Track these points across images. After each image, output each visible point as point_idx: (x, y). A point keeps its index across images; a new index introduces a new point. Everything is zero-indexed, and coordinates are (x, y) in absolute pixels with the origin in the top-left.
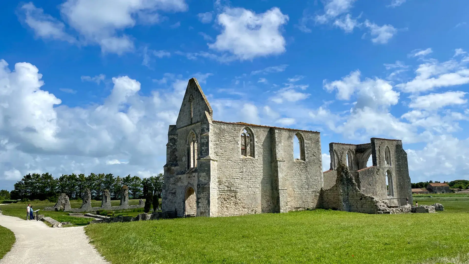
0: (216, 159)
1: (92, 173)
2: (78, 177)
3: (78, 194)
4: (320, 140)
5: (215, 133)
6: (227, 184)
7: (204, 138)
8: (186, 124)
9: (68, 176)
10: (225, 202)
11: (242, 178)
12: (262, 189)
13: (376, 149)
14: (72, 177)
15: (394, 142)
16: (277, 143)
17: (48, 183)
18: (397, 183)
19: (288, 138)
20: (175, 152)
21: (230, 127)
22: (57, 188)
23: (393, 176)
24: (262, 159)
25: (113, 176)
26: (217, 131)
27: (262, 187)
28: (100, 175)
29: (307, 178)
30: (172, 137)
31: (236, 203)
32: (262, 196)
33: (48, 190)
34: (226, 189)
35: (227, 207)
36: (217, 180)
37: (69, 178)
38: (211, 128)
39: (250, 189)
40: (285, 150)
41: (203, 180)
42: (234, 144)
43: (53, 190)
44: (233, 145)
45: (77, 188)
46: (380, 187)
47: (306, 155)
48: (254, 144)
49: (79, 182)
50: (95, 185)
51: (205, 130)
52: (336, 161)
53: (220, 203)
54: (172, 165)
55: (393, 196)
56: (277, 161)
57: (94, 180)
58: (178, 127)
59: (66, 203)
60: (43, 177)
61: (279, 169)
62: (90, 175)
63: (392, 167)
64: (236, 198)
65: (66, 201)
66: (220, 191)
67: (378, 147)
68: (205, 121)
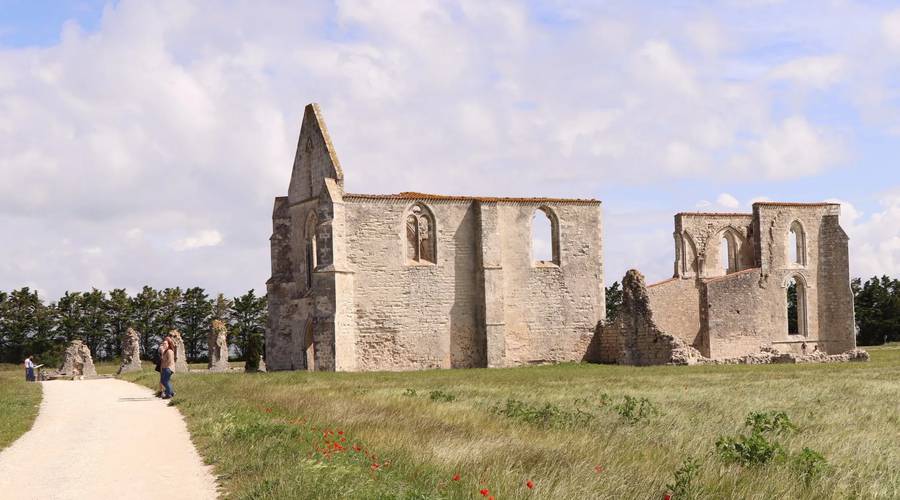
0: (351, 270)
1: (146, 287)
2: (108, 297)
3: (113, 347)
4: (600, 218)
5: (349, 220)
6: (375, 317)
7: (323, 232)
8: (304, 198)
9: (81, 295)
10: (371, 350)
11: (408, 305)
12: (454, 324)
13: (761, 229)
14: (93, 299)
15: (819, 210)
16: (485, 232)
17: (31, 316)
18: (819, 307)
19: (518, 219)
20: (287, 252)
21: (381, 204)
22: (54, 329)
23: (808, 290)
24: (453, 266)
25: (204, 293)
26: (354, 216)
27: (452, 321)
28: (168, 291)
29: (563, 301)
30: (281, 221)
31: (395, 353)
32: (453, 338)
33: (30, 334)
34: (374, 325)
35: (375, 359)
36: (354, 309)
37: (86, 301)
38: (338, 210)
39: (426, 325)
40: (511, 245)
41: (323, 309)
42: (390, 238)
43: (44, 335)
44: (388, 241)
45: (110, 329)
46: (769, 316)
47: (563, 253)
48: (435, 235)
49: (112, 313)
50: (157, 321)
51: (327, 215)
52: (688, 257)
53: (362, 352)
54: (282, 280)
55: (805, 335)
56: (484, 268)
57: (153, 306)
58: (291, 202)
59: (85, 361)
60: (15, 299)
61: (487, 285)
62: (141, 293)
63: (807, 268)
64: (394, 342)
65: (84, 358)
66: (360, 329)
67: (769, 225)
68: (326, 199)
